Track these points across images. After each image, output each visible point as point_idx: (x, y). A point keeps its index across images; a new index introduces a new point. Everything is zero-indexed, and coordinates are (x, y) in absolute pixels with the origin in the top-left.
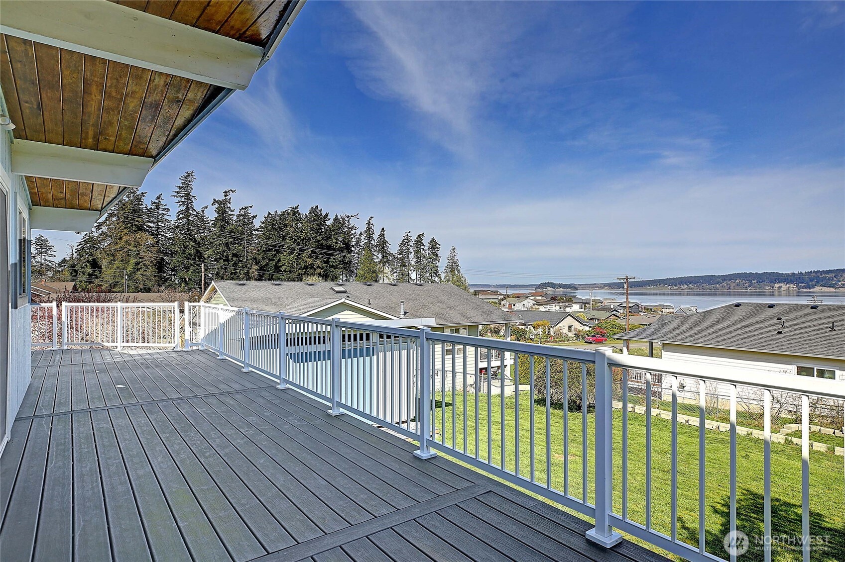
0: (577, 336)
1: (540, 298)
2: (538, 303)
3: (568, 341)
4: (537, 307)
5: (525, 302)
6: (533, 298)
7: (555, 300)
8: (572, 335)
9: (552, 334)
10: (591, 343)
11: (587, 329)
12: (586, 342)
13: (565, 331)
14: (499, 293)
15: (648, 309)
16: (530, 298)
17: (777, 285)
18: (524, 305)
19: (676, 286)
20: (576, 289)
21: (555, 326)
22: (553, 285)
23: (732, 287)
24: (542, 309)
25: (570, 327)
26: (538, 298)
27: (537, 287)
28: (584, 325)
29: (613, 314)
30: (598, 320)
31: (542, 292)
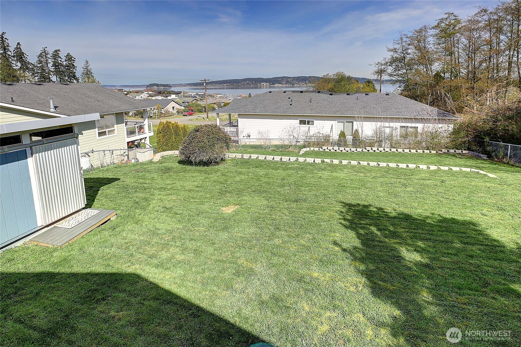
0: (178, 112)
1: (151, 92)
2: (150, 96)
3: (173, 115)
4: (150, 98)
5: (142, 95)
6: (147, 93)
7: (160, 93)
8: (175, 112)
9: (163, 112)
10: (186, 115)
11: (183, 108)
12: (184, 115)
13: (171, 110)
14: (124, 91)
15: (210, 96)
16: (145, 93)
17: (262, 84)
18: (141, 97)
19: (221, 84)
20: (171, 87)
21: (165, 107)
22: (157, 85)
23: (245, 85)
24: (154, 98)
25: (173, 107)
26: (150, 92)
27: (148, 86)
28: (181, 106)
29: (195, 99)
30: (187, 102)
31: (151, 89)
